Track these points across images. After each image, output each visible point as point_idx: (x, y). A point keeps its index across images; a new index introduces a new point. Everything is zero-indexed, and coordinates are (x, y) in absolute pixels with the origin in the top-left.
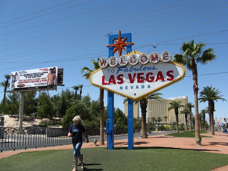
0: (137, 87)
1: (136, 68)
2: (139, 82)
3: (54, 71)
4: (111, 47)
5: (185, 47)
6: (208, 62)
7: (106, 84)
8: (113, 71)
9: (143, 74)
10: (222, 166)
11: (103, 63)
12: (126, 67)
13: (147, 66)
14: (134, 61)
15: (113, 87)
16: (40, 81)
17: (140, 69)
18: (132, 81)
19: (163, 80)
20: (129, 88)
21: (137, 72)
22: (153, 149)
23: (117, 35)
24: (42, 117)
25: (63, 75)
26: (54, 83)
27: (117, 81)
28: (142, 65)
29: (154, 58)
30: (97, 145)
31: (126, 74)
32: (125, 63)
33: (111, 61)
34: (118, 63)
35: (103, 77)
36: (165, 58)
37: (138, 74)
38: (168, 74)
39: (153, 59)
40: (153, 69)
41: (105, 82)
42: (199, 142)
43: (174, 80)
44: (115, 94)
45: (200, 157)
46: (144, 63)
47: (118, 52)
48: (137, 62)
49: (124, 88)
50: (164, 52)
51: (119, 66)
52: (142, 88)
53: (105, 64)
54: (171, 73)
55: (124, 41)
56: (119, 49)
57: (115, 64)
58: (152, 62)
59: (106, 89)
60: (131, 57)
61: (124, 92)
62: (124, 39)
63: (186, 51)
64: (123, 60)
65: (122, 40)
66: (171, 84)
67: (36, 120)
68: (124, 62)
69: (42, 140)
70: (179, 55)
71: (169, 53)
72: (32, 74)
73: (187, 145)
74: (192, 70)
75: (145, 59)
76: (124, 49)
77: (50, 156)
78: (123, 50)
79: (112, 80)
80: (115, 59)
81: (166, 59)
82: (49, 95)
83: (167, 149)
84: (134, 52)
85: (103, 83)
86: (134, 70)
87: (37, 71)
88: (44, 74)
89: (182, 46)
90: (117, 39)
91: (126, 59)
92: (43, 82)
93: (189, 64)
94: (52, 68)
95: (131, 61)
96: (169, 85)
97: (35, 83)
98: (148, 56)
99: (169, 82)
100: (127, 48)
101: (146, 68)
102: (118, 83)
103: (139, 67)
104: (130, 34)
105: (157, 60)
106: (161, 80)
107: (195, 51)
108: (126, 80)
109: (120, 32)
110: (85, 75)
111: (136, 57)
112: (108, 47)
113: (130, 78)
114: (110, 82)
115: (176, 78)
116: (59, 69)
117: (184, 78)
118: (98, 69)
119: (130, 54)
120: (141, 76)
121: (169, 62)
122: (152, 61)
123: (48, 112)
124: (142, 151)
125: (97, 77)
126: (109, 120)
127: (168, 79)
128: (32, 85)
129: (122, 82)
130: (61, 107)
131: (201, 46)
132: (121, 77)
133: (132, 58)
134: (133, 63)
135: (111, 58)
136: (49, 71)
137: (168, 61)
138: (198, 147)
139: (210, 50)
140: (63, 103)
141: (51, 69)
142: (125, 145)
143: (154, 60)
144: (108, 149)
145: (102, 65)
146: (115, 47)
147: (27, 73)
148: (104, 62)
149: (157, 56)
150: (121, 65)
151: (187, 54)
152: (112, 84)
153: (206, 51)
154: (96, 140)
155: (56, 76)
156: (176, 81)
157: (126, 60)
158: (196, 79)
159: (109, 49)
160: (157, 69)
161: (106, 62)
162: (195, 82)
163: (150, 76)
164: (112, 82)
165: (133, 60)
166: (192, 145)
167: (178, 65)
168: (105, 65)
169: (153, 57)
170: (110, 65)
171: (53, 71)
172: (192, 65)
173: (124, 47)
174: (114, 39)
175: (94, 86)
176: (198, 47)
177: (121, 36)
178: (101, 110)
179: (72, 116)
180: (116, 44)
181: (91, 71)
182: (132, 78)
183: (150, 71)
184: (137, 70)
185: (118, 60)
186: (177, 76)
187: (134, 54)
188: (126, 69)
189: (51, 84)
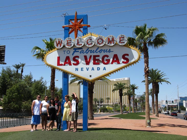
0: (93, 69)
1: (92, 50)
2: (94, 63)
4: (67, 28)
5: (138, 31)
6: (160, 47)
7: (62, 65)
8: (68, 52)
9: (98, 56)
11: (58, 43)
12: (82, 49)
13: (103, 49)
14: (91, 43)
15: (68, 68)
17: (96, 52)
18: (88, 63)
19: (119, 63)
20: (85, 69)
21: (93, 54)
23: (73, 16)
25: (5, 52)
27: (72, 62)
28: (98, 48)
31: (82, 55)
32: (81, 45)
33: (67, 42)
34: (74, 45)
35: (59, 58)
36: (121, 41)
37: (93, 56)
38: (124, 57)
39: (110, 42)
40: (109, 52)
42: (149, 124)
43: (129, 63)
44: (71, 75)
46: (100, 46)
47: (74, 33)
48: (94, 44)
49: (80, 69)
50: (120, 36)
51: (75, 48)
52: (98, 70)
53: (61, 44)
54: (126, 57)
55: (80, 23)
56: (75, 30)
57: (71, 45)
58: (108, 45)
59: (61, 70)
60: (88, 39)
62: (81, 20)
63: (139, 34)
64: (79, 41)
65: (79, 21)
66: (126, 66)
68: (80, 43)
70: (132, 38)
73: (137, 126)
74: (144, 54)
75: (102, 42)
78: (79, 31)
79: (67, 61)
80: (71, 40)
81: (122, 43)
83: (121, 130)
84: (90, 34)
85: (59, 64)
86: (90, 52)
89: (134, 29)
90: (73, 20)
91: (82, 41)
93: (141, 47)
95: (87, 43)
98: (105, 39)
99: (124, 65)
100: (83, 30)
101: (102, 50)
102: (74, 64)
103: (95, 49)
104: (86, 16)
105: (113, 43)
106: (116, 63)
108: (81, 61)
109: (76, 13)
110: (36, 55)
111: (92, 39)
112: (63, 27)
113: (85, 60)
114: (65, 63)
115: (131, 61)
117: (139, 61)
118: (54, 50)
119: (86, 35)
120: (97, 58)
122: (108, 43)
124: (97, 132)
125: (52, 58)
126: (64, 101)
127: (123, 62)
129: (78, 63)
130: (1, 86)
131: (154, 30)
132: (76, 59)
133: (88, 40)
134: (89, 45)
135: (67, 39)
137: (124, 44)
138: (149, 128)
139: (162, 35)
143: (110, 43)
144: (62, 130)
145: (58, 46)
146: (71, 28)
148: (60, 43)
149: (113, 39)
150: (78, 46)
151: (140, 37)
153: (158, 36)
156: (131, 64)
157: (82, 42)
158: (147, 62)
159: (65, 30)
160: (113, 51)
161: (61, 43)
162: (146, 65)
163: (106, 58)
164: (67, 63)
166: (142, 126)
167: (133, 48)
168: (60, 46)
169: (110, 40)
170: (66, 46)
172: (144, 49)
173: (81, 29)
174: (70, 20)
175: (48, 66)
176: (151, 32)
177: (77, 18)
178: (52, 91)
179: (13, 96)
180: (72, 25)
181: (43, 51)
182: (88, 60)
183: (106, 54)
184: (93, 52)
185: (74, 41)
186: (132, 59)
187: (91, 36)
188: (82, 51)
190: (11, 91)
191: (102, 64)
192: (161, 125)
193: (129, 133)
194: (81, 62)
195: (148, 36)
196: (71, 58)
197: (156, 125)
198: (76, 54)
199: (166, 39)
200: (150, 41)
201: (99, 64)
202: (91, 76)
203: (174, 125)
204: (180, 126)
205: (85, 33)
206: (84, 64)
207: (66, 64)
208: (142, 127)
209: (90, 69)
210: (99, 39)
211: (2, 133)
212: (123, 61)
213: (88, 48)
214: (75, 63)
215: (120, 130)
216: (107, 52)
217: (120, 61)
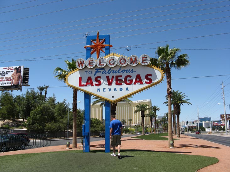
0: (115, 90)
1: (114, 71)
2: (117, 84)
3: (20, 70)
4: (88, 48)
5: (160, 51)
6: (183, 67)
7: (83, 85)
8: (90, 72)
9: (121, 76)
10: (204, 167)
11: (80, 64)
12: (104, 69)
13: (126, 69)
14: (113, 63)
15: (90, 89)
16: (4, 81)
17: (118, 72)
18: (110, 84)
19: (142, 83)
20: (107, 90)
21: (115, 75)
22: (130, 152)
23: (95, 36)
24: (4, 119)
25: (29, 74)
26: (19, 83)
27: (94, 83)
28: (121, 68)
29: (133, 61)
30: (70, 148)
31: (104, 76)
32: (104, 65)
33: (89, 62)
34: (96, 65)
35: (80, 79)
36: (144, 61)
37: (116, 76)
38: (147, 77)
39: (132, 62)
40: (132, 72)
41: (82, 84)
42: (172, 145)
43: (152, 83)
44: (92, 96)
45: (180, 159)
46: (123, 66)
47: (96, 53)
48: (116, 64)
49: (102, 90)
50: (143, 55)
51: (97, 68)
52: (120, 90)
53: (83, 65)
54: (149, 77)
55: (103, 43)
56: (97, 50)
57: (93, 65)
58: (131, 65)
59: (83, 91)
61: (102, 94)
62: (103, 40)
63: (162, 55)
64: (101, 61)
65: (101, 41)
66: (149, 87)
68: (102, 64)
70: (154, 59)
71: (148, 57)
73: (160, 147)
74: (166, 74)
75: (124, 62)
77: (29, 160)
78: (101, 52)
79: (89, 82)
80: (93, 61)
81: (145, 63)
82: (13, 95)
83: (144, 152)
84: (112, 54)
85: (80, 85)
86: (112, 72)
88: (9, 73)
89: (157, 49)
90: (95, 40)
91: (104, 61)
92: (7, 82)
93: (163, 68)
94: (18, 67)
95: (110, 63)
96: (147, 88)
98: (127, 59)
99: (147, 85)
100: (105, 50)
101: (125, 70)
102: (96, 85)
103: (117, 69)
104: (109, 36)
105: (136, 63)
106: (139, 83)
107: (171, 56)
109: (98, 33)
110: (58, 76)
111: (115, 59)
112: (85, 48)
113: (108, 80)
114: (87, 83)
115: (154, 81)
116: (24, 69)
117: (162, 81)
118: (75, 70)
119: (108, 56)
120: (119, 78)
121: (147, 66)
122: (131, 63)
123: (11, 114)
125: (74, 78)
126: (85, 122)
127: (146, 83)
129: (100, 84)
130: (26, 108)
131: (176, 51)
132: (99, 79)
133: (110, 60)
134: (111, 65)
135: (89, 59)
136: (14, 71)
137: (147, 64)
138: (172, 149)
139: (184, 55)
140: (28, 104)
141: (16, 68)
142: (97, 147)
143: (133, 63)
144: (84, 152)
145: (80, 67)
146: (93, 48)
148: (81, 63)
149: (136, 59)
150: (100, 66)
151: (162, 58)
152: (89, 86)
153: (181, 56)
154: (69, 143)
155: (21, 76)
156: (154, 85)
158: (169, 83)
159: (87, 50)
160: (136, 72)
161: (83, 63)
162: (169, 86)
163: (128, 78)
165: (112, 62)
166: (165, 147)
167: (157, 68)
168: (82, 66)
170: (88, 67)
171: (18, 70)
172: (166, 70)
173: (103, 49)
174: (92, 40)
175: (70, 87)
176: (173, 52)
177: (99, 38)
178: (74, 113)
179: (37, 117)
180: (94, 45)
181: (65, 72)
182: (110, 81)
183: (128, 74)
184: (116, 72)
185: (96, 61)
186: (155, 79)
187: (113, 56)
188: (104, 71)
189: (16, 84)
190: (35, 112)
191: (125, 84)
192: (184, 146)
193: (152, 155)
194: (103, 83)
196: (93, 78)
197: (179, 146)
198: (98, 74)
199: (188, 60)
200: (173, 62)
201: (122, 84)
202: (113, 97)
203: (196, 145)
204: (203, 146)
205: (107, 54)
206: (106, 84)
207: (88, 84)
208: (165, 148)
209: (112, 90)
210: (121, 59)
212: (146, 81)
213: (111, 68)
214: (97, 83)
216: (129, 72)
217: (143, 82)
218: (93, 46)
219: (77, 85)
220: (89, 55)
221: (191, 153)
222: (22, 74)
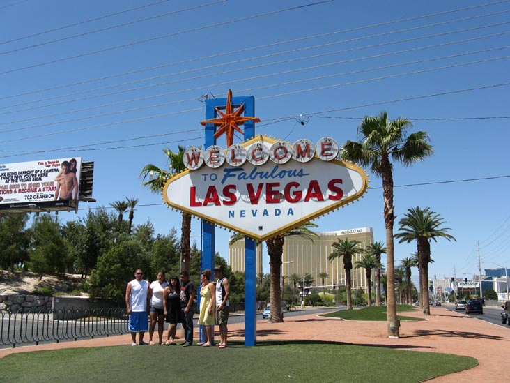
0: (266, 213)
1: (263, 172)
2: (269, 201)
3: (73, 166)
4: (210, 126)
5: (368, 127)
6: (417, 161)
7: (199, 204)
8: (213, 177)
9: (278, 185)
11: (192, 159)
12: (243, 170)
13: (287, 168)
14: (260, 156)
15: (212, 212)
16: (40, 190)
17: (271, 175)
18: (254, 200)
19: (321, 199)
20: (248, 214)
21: (265, 181)
22: (298, 345)
23: (223, 100)
24: (40, 272)
25: (92, 176)
26: (71, 194)
27: (222, 198)
28: (277, 166)
29: (302, 152)
31: (242, 184)
32: (241, 161)
33: (211, 155)
34: (225, 161)
35: (193, 190)
36: (326, 152)
37: (267, 184)
38: (331, 186)
39: (300, 153)
40: (301, 176)
41: (197, 201)
42: (395, 331)
43: (343, 198)
44: (219, 226)
46: (281, 162)
47: (224, 135)
48: (267, 159)
49: (237, 214)
50: (322, 140)
51: (227, 168)
52: (276, 215)
53: (198, 161)
54: (337, 185)
55: (239, 114)
56: (228, 130)
57: (219, 162)
58: (298, 160)
59: (199, 216)
60: (254, 148)
61: (237, 222)
62: (240, 108)
63: (370, 135)
64: (236, 153)
65: (235, 110)
67: (27, 279)
68: (237, 158)
69: (40, 326)
70: (355, 143)
71: (333, 143)
72: (20, 173)
73: (369, 336)
74: (383, 177)
75: (284, 154)
76: (239, 130)
78: (236, 132)
79: (211, 197)
80: (218, 152)
81: (326, 155)
82: (58, 221)
83: (327, 345)
84: (259, 137)
85: (193, 203)
86: (259, 175)
87: (33, 166)
88: (49, 174)
89: (360, 123)
90: (224, 108)
91: (243, 152)
92: (45, 193)
93: (376, 161)
94: (69, 160)
95: (253, 157)
96: (332, 209)
97: (27, 194)
98: (290, 147)
99: (332, 203)
100: (245, 128)
101: (285, 172)
102: (225, 203)
103: (269, 170)
104: (253, 99)
105: (309, 156)
106: (316, 199)
107: (390, 136)
108: (241, 196)
109: (230, 93)
110: (149, 183)
111: (264, 148)
112: (203, 124)
114: (207, 200)
115: (347, 194)
116: (83, 164)
117: (364, 195)
119: (251, 141)
120: (274, 189)
121: (333, 161)
122: (298, 157)
123: (56, 263)
124: (274, 348)
125: (180, 189)
127: (331, 197)
128: (21, 198)
129: (233, 201)
130: (87, 249)
131: (402, 125)
132: (231, 191)
133: (255, 151)
134: (257, 160)
135: (210, 148)
136: (60, 168)
137: (332, 158)
138: (392, 340)
139: (420, 135)
140: (91, 240)
141: (65, 163)
142: (233, 336)
143: (303, 157)
145: (191, 165)
146: (219, 125)
147: (9, 172)
148: (195, 157)
149: (308, 147)
150: (233, 164)
151: (372, 141)
153: (413, 137)
155: (76, 179)
156: (347, 202)
157: (242, 155)
158: (389, 195)
159: (207, 129)
160: (308, 174)
161: (198, 157)
162: (388, 202)
163: (293, 189)
164: (210, 200)
165: (258, 154)
166: (381, 336)
167: (352, 167)
168: (196, 164)
169: (301, 149)
170: (210, 165)
171: (70, 167)
172: (382, 166)
173: (239, 127)
174: (218, 108)
175: (171, 208)
176: (395, 129)
177: (231, 103)
178: (184, 261)
179: (112, 270)
180: (222, 119)
181: (164, 174)
182: (255, 194)
183: (293, 179)
184: (266, 176)
185: (225, 153)
186: (349, 190)
187: (260, 142)
188: (241, 174)
189: (65, 198)
190: (107, 259)
191: (285, 201)
192: (423, 333)
193: (343, 351)
195: (389, 138)
196: (220, 189)
197: (411, 334)
199: (428, 143)
200: (396, 149)
201: (279, 202)
203: (452, 332)
204: (465, 335)
205: (249, 136)
207: (209, 202)
208: (381, 339)
209: (260, 213)
211: (77, 349)
212: (331, 194)
214: (228, 200)
215: (325, 345)
216: (295, 176)
218: (218, 120)
219: (185, 203)
220: (211, 140)
221: (429, 347)
222: (78, 175)
